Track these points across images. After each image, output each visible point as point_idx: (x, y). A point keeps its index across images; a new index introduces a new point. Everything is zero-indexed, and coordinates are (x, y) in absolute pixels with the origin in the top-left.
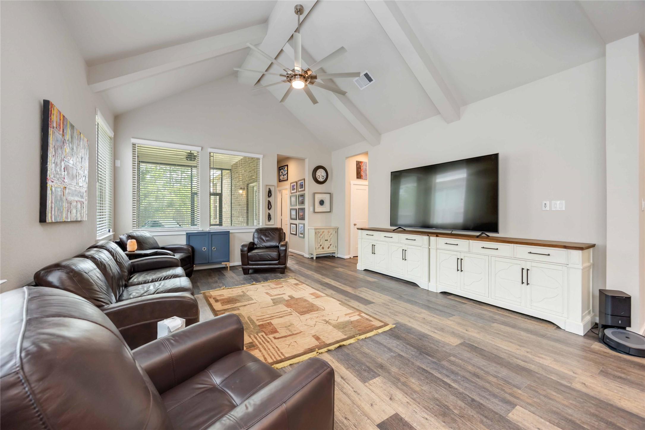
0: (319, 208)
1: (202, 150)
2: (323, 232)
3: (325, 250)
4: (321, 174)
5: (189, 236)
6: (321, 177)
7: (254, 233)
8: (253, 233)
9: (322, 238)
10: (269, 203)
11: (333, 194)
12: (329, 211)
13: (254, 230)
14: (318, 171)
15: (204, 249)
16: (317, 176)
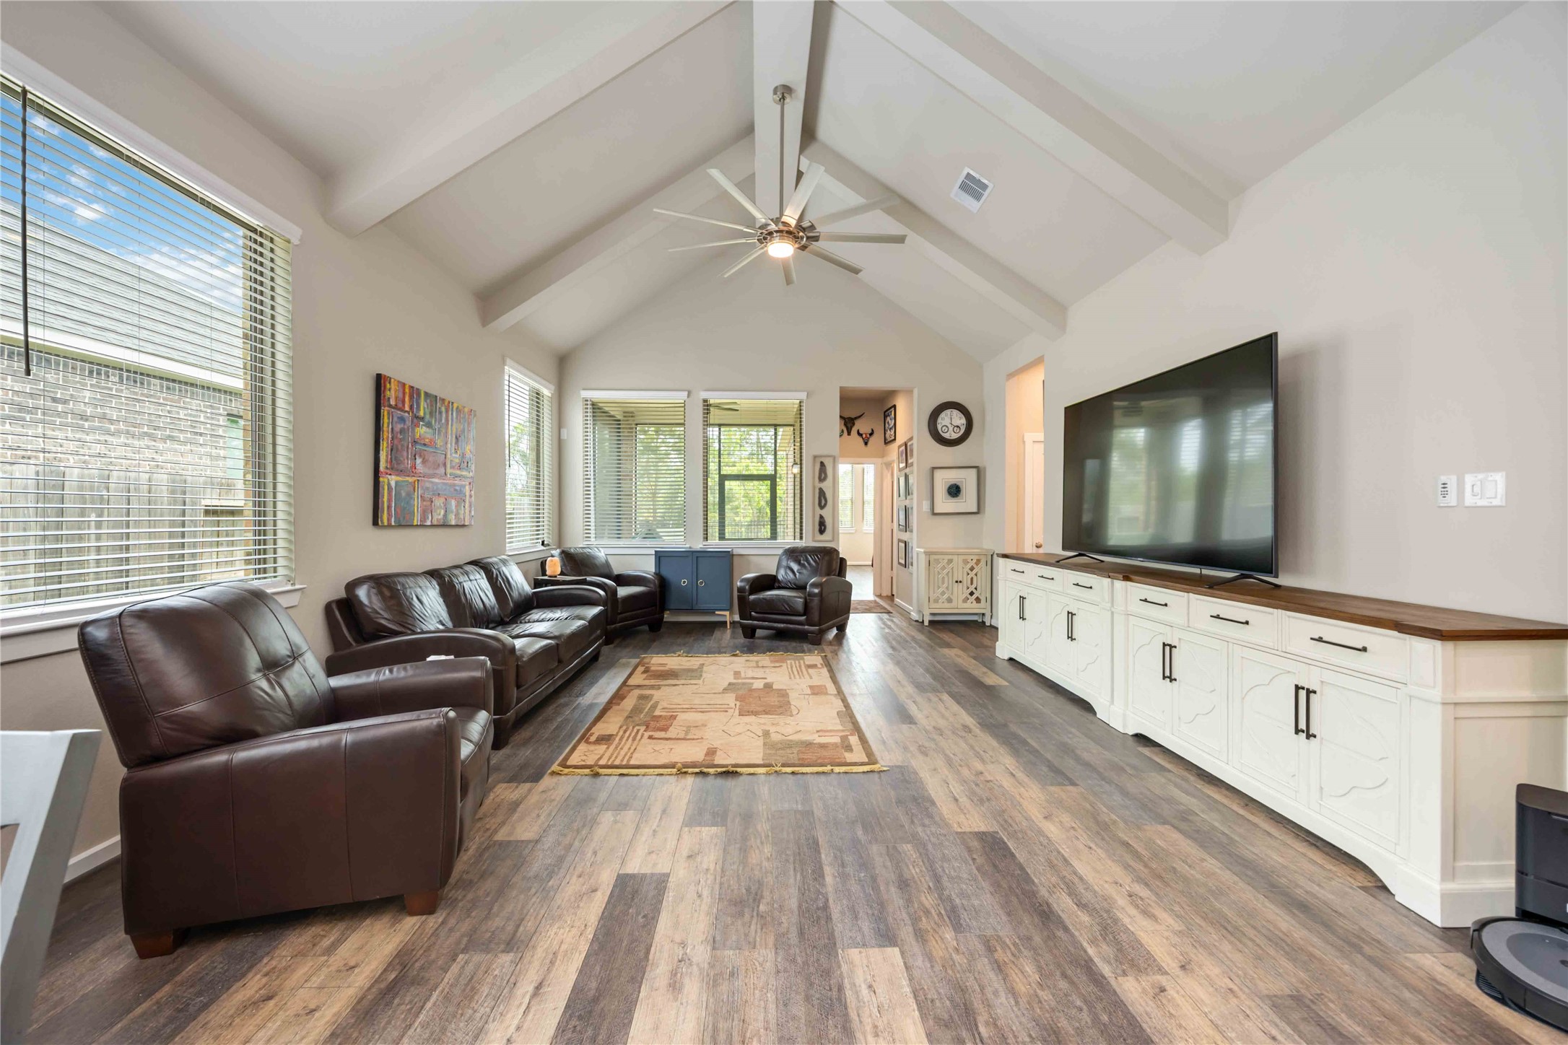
0: (945, 504)
1: (688, 396)
2: (950, 561)
3: (954, 604)
4: (951, 422)
5: (660, 557)
6: (951, 428)
7: (780, 556)
8: (778, 557)
9: (947, 574)
10: (822, 493)
11: (985, 468)
12: (975, 510)
13: (780, 552)
14: (943, 415)
15: (684, 582)
16: (939, 427)
